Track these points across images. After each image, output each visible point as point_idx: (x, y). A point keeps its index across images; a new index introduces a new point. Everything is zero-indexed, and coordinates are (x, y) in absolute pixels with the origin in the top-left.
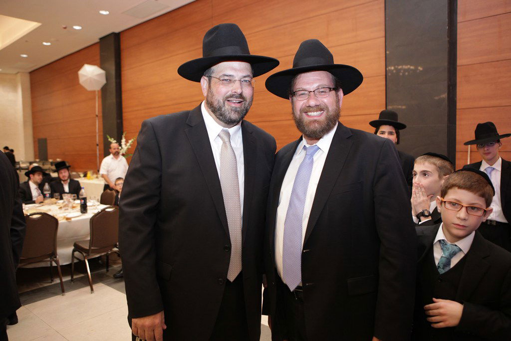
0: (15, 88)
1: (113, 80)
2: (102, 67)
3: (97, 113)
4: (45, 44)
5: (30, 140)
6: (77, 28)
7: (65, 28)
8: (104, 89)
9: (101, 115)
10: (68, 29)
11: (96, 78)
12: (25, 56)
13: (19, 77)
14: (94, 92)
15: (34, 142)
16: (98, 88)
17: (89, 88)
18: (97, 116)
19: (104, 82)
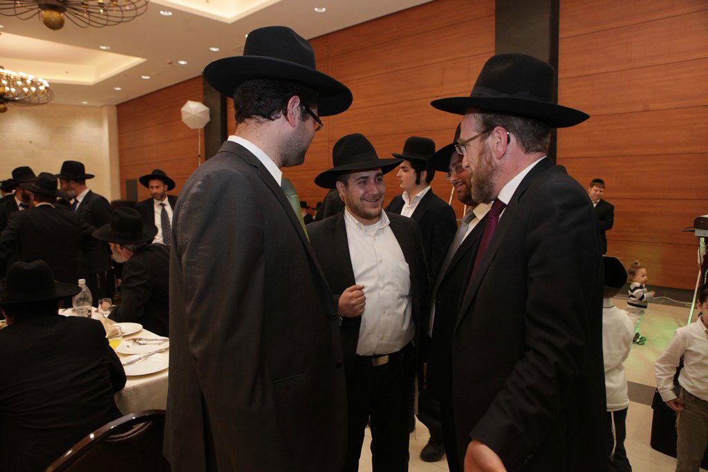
0: (100, 123)
1: (218, 118)
2: (205, 103)
3: (199, 153)
4: (144, 77)
5: (117, 182)
6: (182, 63)
7: (170, 63)
8: (208, 127)
9: (204, 155)
10: (173, 64)
11: (199, 115)
12: (118, 89)
13: (105, 111)
14: (197, 130)
15: (121, 183)
16: (201, 126)
17: (192, 126)
18: (199, 156)
19: (208, 119)
